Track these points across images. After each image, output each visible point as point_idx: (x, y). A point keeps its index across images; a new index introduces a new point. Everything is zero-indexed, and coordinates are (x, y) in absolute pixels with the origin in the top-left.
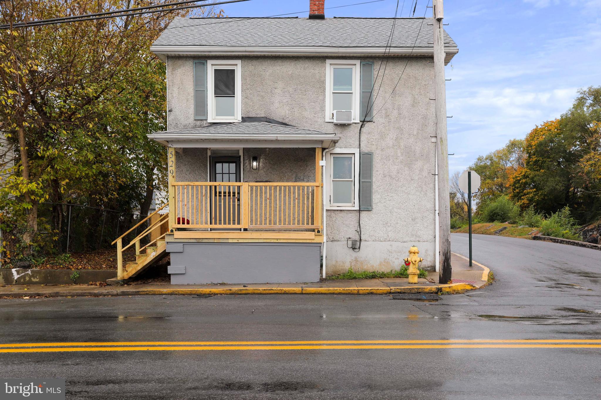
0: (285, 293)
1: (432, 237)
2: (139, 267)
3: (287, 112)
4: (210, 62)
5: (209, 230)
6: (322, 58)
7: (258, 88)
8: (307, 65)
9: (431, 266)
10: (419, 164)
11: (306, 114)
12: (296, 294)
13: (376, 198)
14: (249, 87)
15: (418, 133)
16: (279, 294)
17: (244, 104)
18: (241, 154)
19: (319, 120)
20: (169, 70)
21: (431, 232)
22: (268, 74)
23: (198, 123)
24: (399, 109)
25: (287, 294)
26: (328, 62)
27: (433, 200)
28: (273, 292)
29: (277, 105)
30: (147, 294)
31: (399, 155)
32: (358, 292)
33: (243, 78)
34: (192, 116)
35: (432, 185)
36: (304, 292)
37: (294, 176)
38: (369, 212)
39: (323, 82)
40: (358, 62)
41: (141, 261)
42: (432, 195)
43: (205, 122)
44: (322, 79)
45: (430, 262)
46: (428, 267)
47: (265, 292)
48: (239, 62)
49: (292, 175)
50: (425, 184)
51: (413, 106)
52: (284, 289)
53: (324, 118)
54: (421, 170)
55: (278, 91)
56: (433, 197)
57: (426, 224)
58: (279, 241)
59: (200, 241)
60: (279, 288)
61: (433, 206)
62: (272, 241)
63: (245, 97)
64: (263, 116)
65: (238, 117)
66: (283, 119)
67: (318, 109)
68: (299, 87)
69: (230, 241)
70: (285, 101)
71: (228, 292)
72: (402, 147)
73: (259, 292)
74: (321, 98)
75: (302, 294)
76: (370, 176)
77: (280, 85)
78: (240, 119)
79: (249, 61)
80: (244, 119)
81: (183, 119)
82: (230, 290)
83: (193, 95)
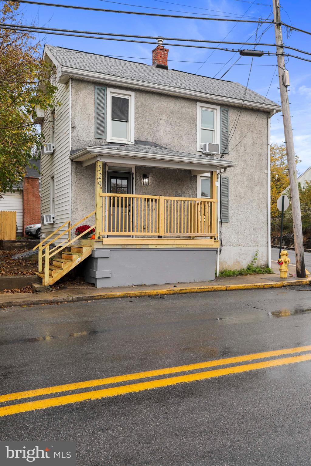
0: (215, 291)
1: (266, 243)
2: (65, 273)
3: (170, 140)
4: (109, 90)
5: (106, 236)
6: (194, 100)
7: (147, 118)
8: (184, 104)
9: (265, 265)
10: (257, 188)
11: (183, 143)
12: (222, 290)
13: (231, 212)
14: (140, 115)
15: (256, 165)
16: (210, 291)
17: (137, 129)
18: (134, 171)
19: (192, 149)
20: (73, 91)
21: (265, 239)
22: (155, 107)
23: (98, 141)
24: (244, 147)
25: (216, 291)
26: (199, 104)
27: (266, 216)
28: (205, 290)
29: (162, 133)
30: (101, 298)
31: (245, 180)
32: (264, 287)
33: (136, 108)
34: (93, 134)
35: (265, 205)
36: (228, 289)
37: (174, 192)
38: (227, 224)
39: (195, 120)
40: (218, 108)
41: (67, 266)
42: (265, 212)
43: (104, 141)
44: (194, 117)
45: (265, 261)
46: (264, 265)
47: (199, 290)
48: (133, 93)
49: (173, 192)
50: (261, 204)
51: (253, 145)
52: (214, 287)
53: (196, 147)
54: (259, 193)
55: (163, 122)
56: (266, 213)
57: (262, 233)
58: (188, 247)
59: (125, 247)
60: (210, 287)
61: (266, 220)
62: (183, 247)
63: (137, 124)
64: (151, 141)
65: (131, 140)
66: (167, 145)
67: (192, 140)
68: (178, 121)
69: (150, 247)
70: (168, 131)
71: (172, 292)
72: (247, 175)
73: (195, 290)
74: (194, 131)
75: (226, 290)
76: (228, 196)
77: (164, 117)
78: (134, 142)
79: (141, 94)
80: (136, 142)
81: (84, 136)
82: (173, 290)
83: (94, 116)
